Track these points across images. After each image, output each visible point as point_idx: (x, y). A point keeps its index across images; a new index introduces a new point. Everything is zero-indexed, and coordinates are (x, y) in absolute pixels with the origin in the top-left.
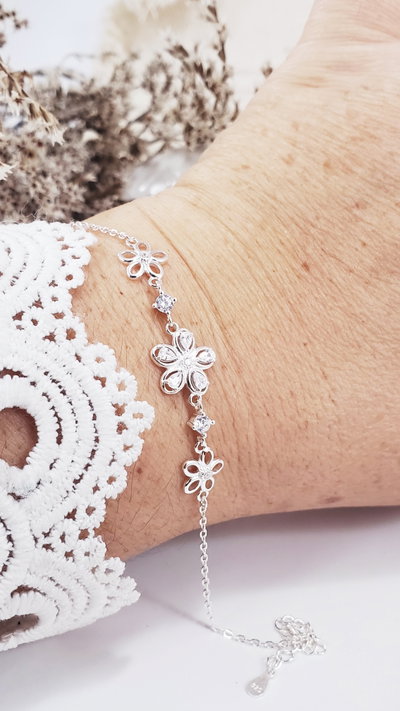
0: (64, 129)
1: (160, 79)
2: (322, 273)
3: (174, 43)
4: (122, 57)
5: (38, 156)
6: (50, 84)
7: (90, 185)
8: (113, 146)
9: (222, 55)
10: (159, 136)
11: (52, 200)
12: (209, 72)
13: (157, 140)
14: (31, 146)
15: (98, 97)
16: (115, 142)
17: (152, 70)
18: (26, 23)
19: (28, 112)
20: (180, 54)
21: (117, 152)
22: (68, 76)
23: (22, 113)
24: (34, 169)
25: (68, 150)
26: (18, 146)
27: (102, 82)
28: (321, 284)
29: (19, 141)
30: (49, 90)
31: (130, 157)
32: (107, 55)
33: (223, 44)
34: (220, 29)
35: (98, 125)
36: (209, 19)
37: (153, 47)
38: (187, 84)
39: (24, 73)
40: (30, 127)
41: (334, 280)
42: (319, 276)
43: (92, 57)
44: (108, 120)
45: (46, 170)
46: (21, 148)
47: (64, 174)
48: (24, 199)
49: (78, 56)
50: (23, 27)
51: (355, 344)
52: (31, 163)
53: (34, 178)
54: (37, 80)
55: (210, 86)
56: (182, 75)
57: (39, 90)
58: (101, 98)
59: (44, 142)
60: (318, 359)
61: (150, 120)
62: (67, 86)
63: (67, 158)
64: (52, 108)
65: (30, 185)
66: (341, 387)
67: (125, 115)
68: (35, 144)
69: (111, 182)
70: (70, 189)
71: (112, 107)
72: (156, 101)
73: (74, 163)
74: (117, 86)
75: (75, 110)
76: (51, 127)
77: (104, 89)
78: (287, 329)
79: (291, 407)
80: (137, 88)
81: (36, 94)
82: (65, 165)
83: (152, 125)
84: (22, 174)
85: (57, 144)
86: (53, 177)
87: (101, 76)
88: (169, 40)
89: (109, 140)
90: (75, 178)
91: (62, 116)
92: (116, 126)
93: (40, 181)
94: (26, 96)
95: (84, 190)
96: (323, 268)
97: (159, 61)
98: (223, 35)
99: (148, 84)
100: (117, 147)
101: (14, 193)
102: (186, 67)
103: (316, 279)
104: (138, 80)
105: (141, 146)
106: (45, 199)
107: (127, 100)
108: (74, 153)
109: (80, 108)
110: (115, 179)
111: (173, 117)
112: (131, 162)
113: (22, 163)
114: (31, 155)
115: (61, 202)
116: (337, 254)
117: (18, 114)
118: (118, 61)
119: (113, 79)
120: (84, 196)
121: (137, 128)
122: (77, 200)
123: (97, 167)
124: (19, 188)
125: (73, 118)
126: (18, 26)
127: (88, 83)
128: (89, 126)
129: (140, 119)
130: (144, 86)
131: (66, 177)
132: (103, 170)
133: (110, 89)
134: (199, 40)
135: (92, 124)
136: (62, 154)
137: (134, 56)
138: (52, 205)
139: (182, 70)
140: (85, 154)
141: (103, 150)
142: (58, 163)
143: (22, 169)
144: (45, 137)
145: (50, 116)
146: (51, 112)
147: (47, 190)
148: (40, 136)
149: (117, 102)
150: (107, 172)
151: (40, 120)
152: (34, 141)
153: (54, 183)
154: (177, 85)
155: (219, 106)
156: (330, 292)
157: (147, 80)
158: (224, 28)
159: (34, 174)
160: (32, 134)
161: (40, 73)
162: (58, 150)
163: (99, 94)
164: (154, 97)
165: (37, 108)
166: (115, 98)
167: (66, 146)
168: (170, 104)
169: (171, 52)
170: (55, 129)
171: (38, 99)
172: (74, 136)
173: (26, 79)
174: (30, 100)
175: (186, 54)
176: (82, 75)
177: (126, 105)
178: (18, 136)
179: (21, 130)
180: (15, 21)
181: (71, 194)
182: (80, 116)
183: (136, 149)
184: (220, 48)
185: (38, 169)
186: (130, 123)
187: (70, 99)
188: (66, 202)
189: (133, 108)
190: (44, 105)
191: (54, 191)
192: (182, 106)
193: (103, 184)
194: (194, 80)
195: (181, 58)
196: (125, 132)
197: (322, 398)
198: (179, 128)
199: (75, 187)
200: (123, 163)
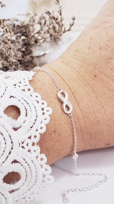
0: (16, 36)
1: (43, 21)
2: (100, 78)
3: (47, 11)
4: (32, 15)
5: (8, 44)
6: (12, 23)
7: (23, 52)
8: (30, 41)
9: (61, 14)
10: (43, 38)
11: (13, 56)
12: (57, 19)
13: (43, 39)
14: (6, 41)
15: (25, 27)
16: (30, 39)
17: (41, 19)
18: (4, 5)
19: (5, 31)
20: (49, 14)
21: (31, 42)
22: (17, 21)
23: (4, 31)
24: (7, 47)
25: (17, 42)
26: (3, 41)
27: (27, 22)
28: (100, 81)
29: (3, 39)
30: (11, 25)
31: (35, 44)
32: (28, 14)
33: (61, 11)
34: (60, 6)
35: (25, 35)
36: (57, 4)
37: (41, 12)
38: (51, 23)
39: (4, 20)
40: (6, 35)
41: (103, 80)
42: (99, 79)
43: (23, 15)
44: (28, 33)
45: (11, 47)
46: (4, 41)
47: (16, 49)
48: (5, 56)
49: (19, 15)
50: (4, 6)
51: (111, 98)
52: (6, 46)
53: (7, 50)
54: (8, 22)
55: (57, 23)
56: (49, 20)
57: (8, 25)
58: (26, 27)
59: (10, 39)
60: (100, 102)
61: (40, 33)
62: (16, 23)
63: (17, 44)
64: (12, 30)
65: (6, 52)
66: (108, 110)
67: (33, 32)
68: (7, 40)
69: (29, 51)
70: (17, 53)
71: (29, 29)
72: (42, 27)
73: (18, 45)
74: (31, 23)
75: (19, 30)
76: (12, 35)
77: (27, 24)
78: (91, 94)
79: (94, 115)
80: (36, 24)
81: (7, 26)
82: (16, 46)
83: (41, 34)
84: (4, 49)
85: (14, 40)
86: (13, 50)
87: (26, 20)
88: (45, 10)
89: (29, 39)
90: (19, 50)
91: (15, 32)
92: (30, 35)
93: (9, 51)
94: (5, 26)
95: (21, 53)
96: (100, 76)
97: (43, 16)
98: (61, 8)
99: (40, 23)
100: (31, 41)
101: (2, 54)
102: (50, 18)
103: (98, 80)
104: (37, 22)
105: (38, 41)
106: (10, 56)
107: (33, 27)
108: (19, 43)
109: (20, 30)
110: (30, 50)
111: (47, 32)
112: (35, 45)
113: (4, 46)
114: (6, 43)
115: (15, 57)
116: (104, 72)
117: (3, 32)
118: (31, 16)
119: (30, 21)
120: (22, 55)
121: (36, 35)
122: (20, 56)
123: (25, 47)
124: (3, 53)
125: (18, 33)
126: (2, 6)
127: (22, 22)
128: (23, 35)
129: (37, 33)
130: (38, 23)
131: (16, 50)
132: (27, 48)
133: (29, 24)
134: (54, 10)
135: (24, 34)
136: (15, 43)
137: (36, 15)
138: (12, 58)
139: (49, 18)
140: (22, 43)
141: (27, 42)
142: (14, 46)
143: (4, 47)
144: (10, 38)
145: (12, 32)
146: (12, 31)
147: (11, 53)
148: (9, 38)
149: (31, 28)
150: (28, 48)
151: (9, 33)
152: (7, 39)
153: (13, 51)
154: (48, 23)
155: (60, 29)
156: (102, 83)
157: (39, 21)
158: (61, 6)
159: (7, 49)
160: (7, 37)
161: (9, 20)
162: (14, 42)
163: (25, 26)
164: (41, 26)
165: (8, 30)
166: (30, 27)
167: (16, 40)
168: (46, 28)
169: (46, 13)
170: (13, 36)
171: (8, 27)
172: (19, 38)
173: (5, 22)
174: (6, 27)
175: (50, 14)
176: (21, 20)
177: (33, 29)
178: (3, 38)
179: (3, 36)
180: (1, 5)
181: (18, 54)
182: (20, 32)
183: (36, 41)
184: (60, 12)
185: (8, 47)
186: (34, 34)
187: (17, 27)
188: (17, 57)
189: (35, 30)
190: (10, 29)
191: (13, 54)
192: (49, 29)
193: (27, 52)
194: (53, 21)
195: (49, 15)
196: (33, 36)
197: (102, 113)
198: (49, 35)
199: (19, 52)
200: (33, 45)
